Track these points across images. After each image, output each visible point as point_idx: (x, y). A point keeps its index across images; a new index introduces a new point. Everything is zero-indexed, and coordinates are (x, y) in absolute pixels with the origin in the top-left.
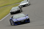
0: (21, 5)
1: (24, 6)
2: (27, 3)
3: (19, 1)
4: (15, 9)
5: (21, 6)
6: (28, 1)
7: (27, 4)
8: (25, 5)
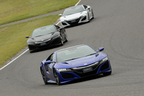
0: (62, 19)
1: (74, 23)
2: (84, 13)
3: (60, 6)
4: (44, 33)
5: (64, 24)
6: (86, 7)
7: (85, 18)
8: (78, 20)
